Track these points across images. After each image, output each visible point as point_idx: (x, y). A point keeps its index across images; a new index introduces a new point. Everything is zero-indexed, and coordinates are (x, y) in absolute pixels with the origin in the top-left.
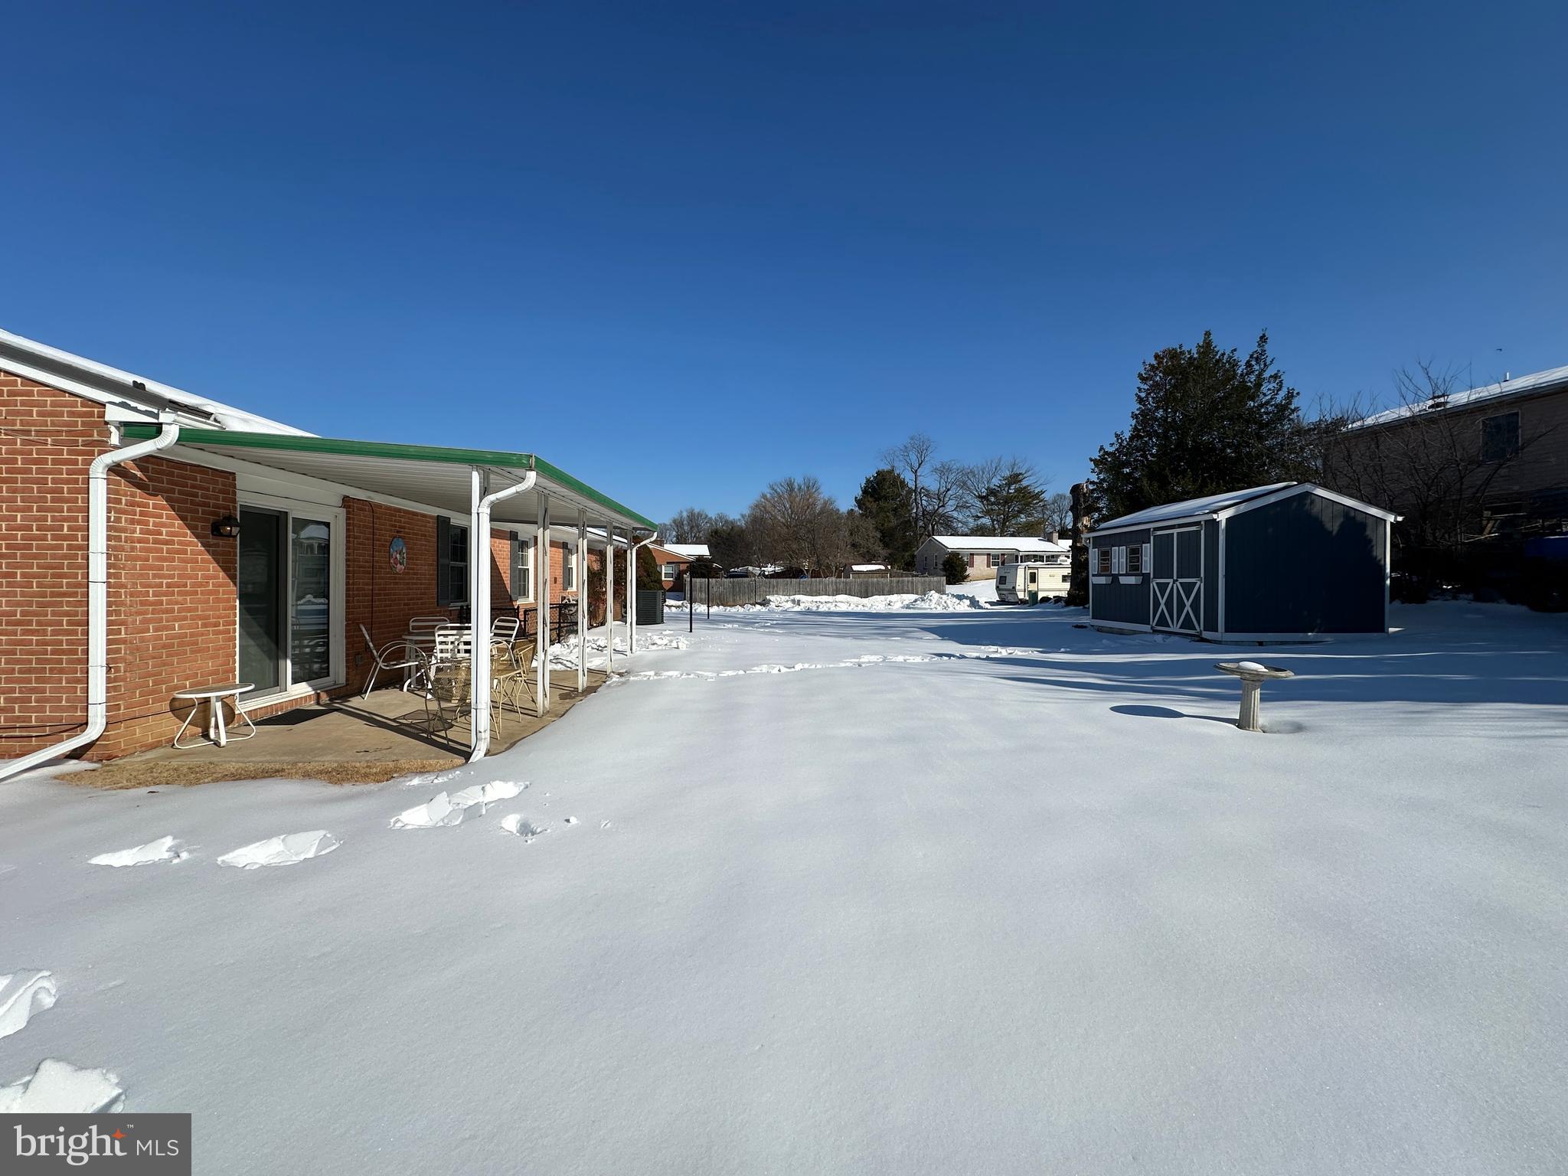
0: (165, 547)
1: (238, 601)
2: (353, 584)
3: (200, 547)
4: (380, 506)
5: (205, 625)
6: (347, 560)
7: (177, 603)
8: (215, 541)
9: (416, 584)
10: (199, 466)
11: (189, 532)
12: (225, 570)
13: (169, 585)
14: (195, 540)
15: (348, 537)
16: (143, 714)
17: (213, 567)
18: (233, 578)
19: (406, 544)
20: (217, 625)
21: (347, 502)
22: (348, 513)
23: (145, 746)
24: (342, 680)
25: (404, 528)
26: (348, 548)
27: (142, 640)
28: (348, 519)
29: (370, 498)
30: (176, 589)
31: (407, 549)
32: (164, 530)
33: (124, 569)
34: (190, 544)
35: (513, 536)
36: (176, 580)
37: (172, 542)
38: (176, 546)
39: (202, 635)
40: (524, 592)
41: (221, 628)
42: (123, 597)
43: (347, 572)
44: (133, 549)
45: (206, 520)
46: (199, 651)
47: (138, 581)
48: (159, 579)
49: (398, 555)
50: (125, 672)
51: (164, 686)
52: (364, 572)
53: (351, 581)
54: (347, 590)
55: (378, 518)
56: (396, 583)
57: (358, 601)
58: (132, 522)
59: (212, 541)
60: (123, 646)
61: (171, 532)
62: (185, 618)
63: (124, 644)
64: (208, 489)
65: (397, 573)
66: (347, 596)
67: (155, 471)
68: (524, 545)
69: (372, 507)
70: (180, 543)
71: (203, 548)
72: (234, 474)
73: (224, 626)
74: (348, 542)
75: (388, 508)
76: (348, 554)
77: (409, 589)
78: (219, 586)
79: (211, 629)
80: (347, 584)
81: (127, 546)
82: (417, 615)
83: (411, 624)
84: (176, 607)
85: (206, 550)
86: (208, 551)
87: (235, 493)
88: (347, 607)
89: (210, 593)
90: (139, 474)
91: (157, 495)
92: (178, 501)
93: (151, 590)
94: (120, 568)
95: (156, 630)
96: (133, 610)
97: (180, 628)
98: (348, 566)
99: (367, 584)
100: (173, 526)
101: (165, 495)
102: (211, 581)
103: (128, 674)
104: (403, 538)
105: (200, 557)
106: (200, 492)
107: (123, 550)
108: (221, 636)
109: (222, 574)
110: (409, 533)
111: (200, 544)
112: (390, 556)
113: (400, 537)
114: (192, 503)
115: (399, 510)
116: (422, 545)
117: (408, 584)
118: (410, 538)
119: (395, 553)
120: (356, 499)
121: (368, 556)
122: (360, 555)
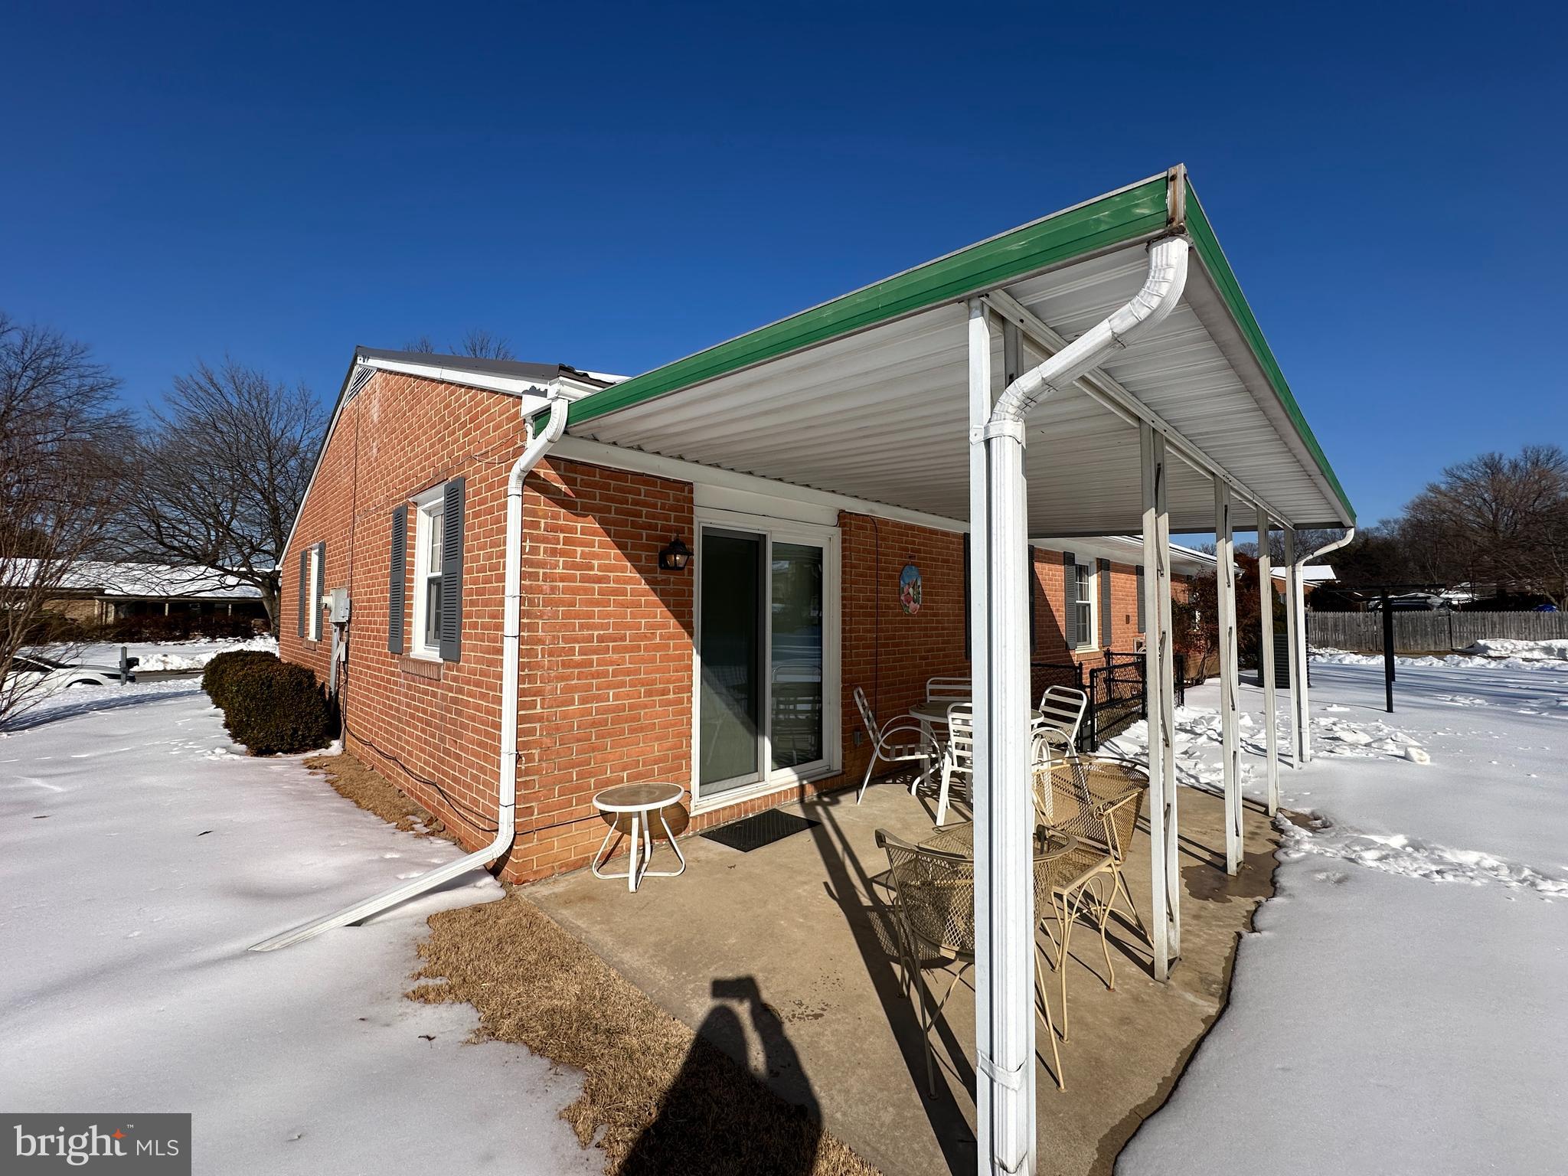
0: (596, 586)
1: (697, 660)
2: (851, 631)
3: (644, 586)
4: (885, 522)
5: (648, 694)
6: (843, 598)
7: (611, 663)
8: (664, 577)
9: (936, 629)
10: (643, 474)
11: (629, 564)
12: (677, 615)
13: (601, 639)
14: (638, 575)
15: (844, 566)
16: (563, 820)
17: (661, 613)
18: (688, 626)
19: (921, 573)
20: (665, 692)
21: (844, 518)
22: (844, 533)
23: (567, 865)
24: (837, 765)
25: (919, 551)
26: (844, 582)
27: (565, 716)
28: (844, 541)
29: (871, 511)
30: (611, 644)
31: (923, 581)
32: (596, 563)
33: (541, 617)
34: (629, 581)
35: (1068, 559)
36: (611, 631)
37: (606, 579)
38: (612, 585)
39: (646, 707)
40: (1084, 637)
41: (671, 696)
42: (540, 656)
43: (844, 614)
44: (553, 589)
45: (654, 548)
46: (642, 729)
47: (560, 634)
48: (588, 629)
49: (911, 590)
50: (539, 761)
51: (593, 780)
52: (865, 615)
53: (847, 628)
54: (844, 639)
55: (884, 539)
56: (910, 629)
57: (857, 655)
58: (554, 552)
59: (660, 576)
60: (538, 725)
61: (605, 565)
62: (623, 684)
63: (539, 722)
64: (655, 506)
65: (910, 615)
66: (844, 647)
67: (585, 483)
68: (1082, 571)
69: (875, 524)
70: (617, 580)
71: (647, 587)
72: (692, 484)
73: (674, 693)
74: (844, 572)
75: (897, 525)
76: (844, 590)
77: (926, 636)
78: (669, 639)
79: (657, 698)
80: (844, 631)
81: (546, 586)
82: (937, 673)
83: (929, 687)
84: (611, 669)
85: (652, 589)
86: (655, 591)
87: (691, 511)
88: (844, 664)
89: (657, 648)
90: (563, 487)
91: (587, 516)
92: (614, 523)
93: (577, 646)
94: (537, 617)
95: (583, 701)
96: (553, 674)
97: (616, 697)
98: (844, 606)
99: (870, 631)
100: (608, 557)
101: (598, 515)
102: (658, 632)
103: (544, 765)
104: (917, 565)
105: (643, 598)
106: (644, 510)
107: (541, 592)
108: (670, 708)
109: (673, 621)
110: (925, 559)
111: (643, 581)
112: (900, 591)
113: (913, 564)
114: (634, 524)
115: (912, 527)
116: (943, 574)
117: (926, 629)
118: (928, 566)
119: (907, 587)
120: (856, 514)
121: (871, 591)
122: (860, 591)
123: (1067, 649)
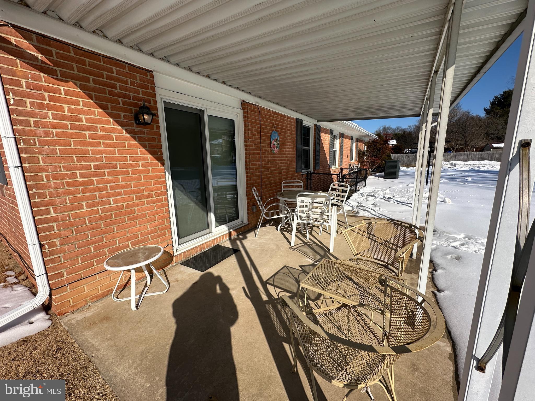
0: (87, 133)
1: (169, 178)
2: (249, 161)
3: (125, 134)
4: (264, 109)
5: (139, 198)
6: (245, 146)
7: (108, 182)
8: (139, 129)
9: (285, 160)
10: (112, 59)
11: (111, 120)
12: (152, 153)
13: (97, 167)
14: (120, 127)
15: (245, 130)
16: (89, 274)
17: (140, 151)
18: (160, 159)
19: (279, 135)
20: (150, 196)
21: (244, 105)
22: (244, 113)
24: (246, 221)
25: (278, 125)
26: (245, 137)
27: (77, 216)
28: (245, 117)
29: (257, 102)
30: (106, 171)
31: (280, 139)
32: (83, 117)
33: (40, 153)
34: (113, 131)
35: (331, 132)
36: (104, 162)
37: (94, 129)
38: (99, 132)
39: (138, 205)
40: (334, 163)
41: (154, 198)
42: (45, 180)
43: (246, 153)
44: (47, 134)
45: (131, 111)
46: (137, 218)
47: (61, 165)
48: (85, 161)
49: (275, 143)
50: (61, 245)
51: (107, 249)
52: (255, 153)
53: (248, 160)
54: (246, 165)
55: (263, 118)
56: (274, 160)
57: (253, 172)
59: (136, 129)
60: (55, 224)
61: (91, 119)
62: (120, 194)
63: (55, 221)
64: (126, 82)
65: (275, 154)
66: (247, 169)
67: (61, 57)
68: (335, 137)
69: (259, 110)
70: (103, 130)
71: (128, 135)
72: (152, 71)
73: (156, 196)
74: (245, 133)
75: (269, 111)
76: (245, 142)
77: (281, 163)
78: (148, 166)
79: (145, 200)
80: (246, 161)
81: (40, 131)
82: (285, 179)
83: (283, 185)
84: (108, 185)
85: (132, 136)
86: (134, 138)
87: (154, 90)
88: (247, 177)
89: (140, 172)
90: (40, 56)
91: (69, 81)
92: (94, 90)
93: (78, 173)
94: (35, 153)
95: (89, 206)
96: (60, 191)
97: (115, 201)
98: (246, 149)
99: (258, 161)
100: (93, 113)
101: (79, 83)
102: (140, 163)
103: (66, 247)
104: (277, 131)
105: (126, 142)
106: (118, 84)
107: (36, 135)
108: (155, 205)
109: (149, 156)
110: (281, 128)
111: (124, 132)
112: (271, 143)
113: (276, 131)
114: (111, 93)
115: (275, 113)
116: (288, 136)
117: (281, 160)
118: (281, 132)
119: (273, 141)
120: (250, 104)
121: (258, 142)
122: (253, 142)
123: (329, 167)
